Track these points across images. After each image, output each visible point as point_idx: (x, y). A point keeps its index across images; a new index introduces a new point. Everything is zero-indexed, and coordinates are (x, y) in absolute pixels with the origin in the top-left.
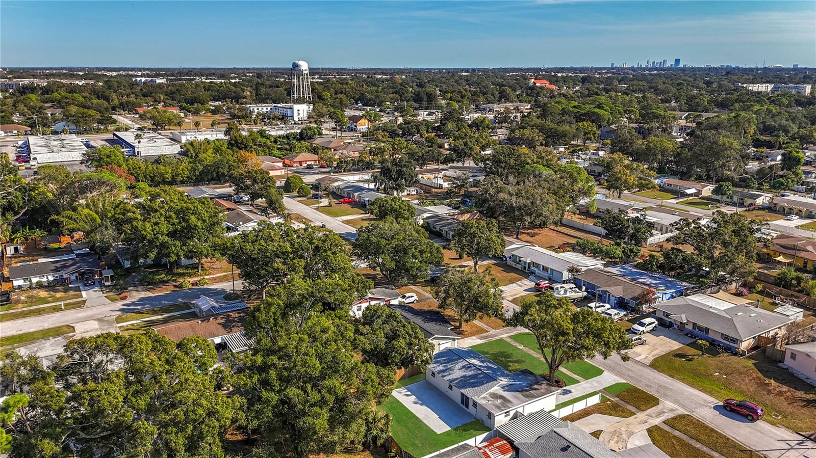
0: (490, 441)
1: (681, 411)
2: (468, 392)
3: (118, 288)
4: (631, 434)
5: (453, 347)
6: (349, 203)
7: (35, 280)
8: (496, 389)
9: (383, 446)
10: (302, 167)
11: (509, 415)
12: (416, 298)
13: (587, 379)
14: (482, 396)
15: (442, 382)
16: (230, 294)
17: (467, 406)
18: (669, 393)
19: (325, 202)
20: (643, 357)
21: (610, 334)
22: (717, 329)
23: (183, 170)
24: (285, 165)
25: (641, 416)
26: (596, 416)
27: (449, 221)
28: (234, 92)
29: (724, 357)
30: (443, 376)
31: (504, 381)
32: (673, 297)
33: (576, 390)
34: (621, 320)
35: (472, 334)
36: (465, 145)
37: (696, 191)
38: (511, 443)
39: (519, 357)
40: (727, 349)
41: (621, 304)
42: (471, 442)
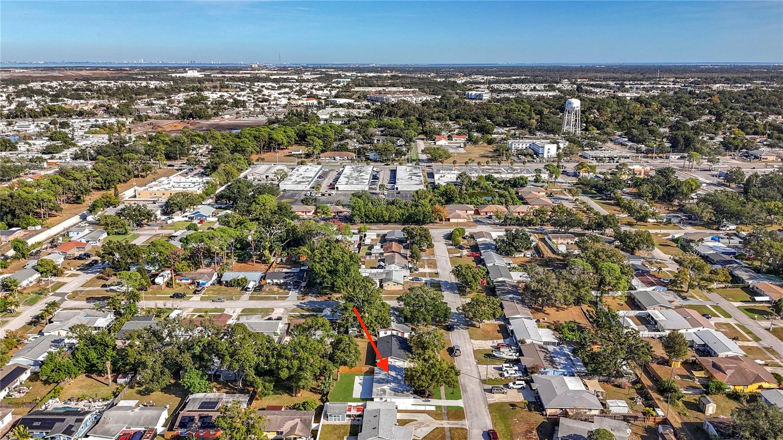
1: (466, 427)
2: (375, 385)
4: (428, 426)
6: (475, 257)
7: (275, 281)
8: (386, 387)
10: (486, 216)
13: (447, 399)
14: (377, 388)
18: (475, 418)
19: (462, 253)
20: (493, 399)
24: (477, 213)
25: (444, 422)
26: (424, 415)
28: (521, 120)
29: (532, 413)
31: (392, 385)
32: (560, 374)
33: (433, 401)
38: (364, 408)
40: (539, 410)
41: (524, 370)
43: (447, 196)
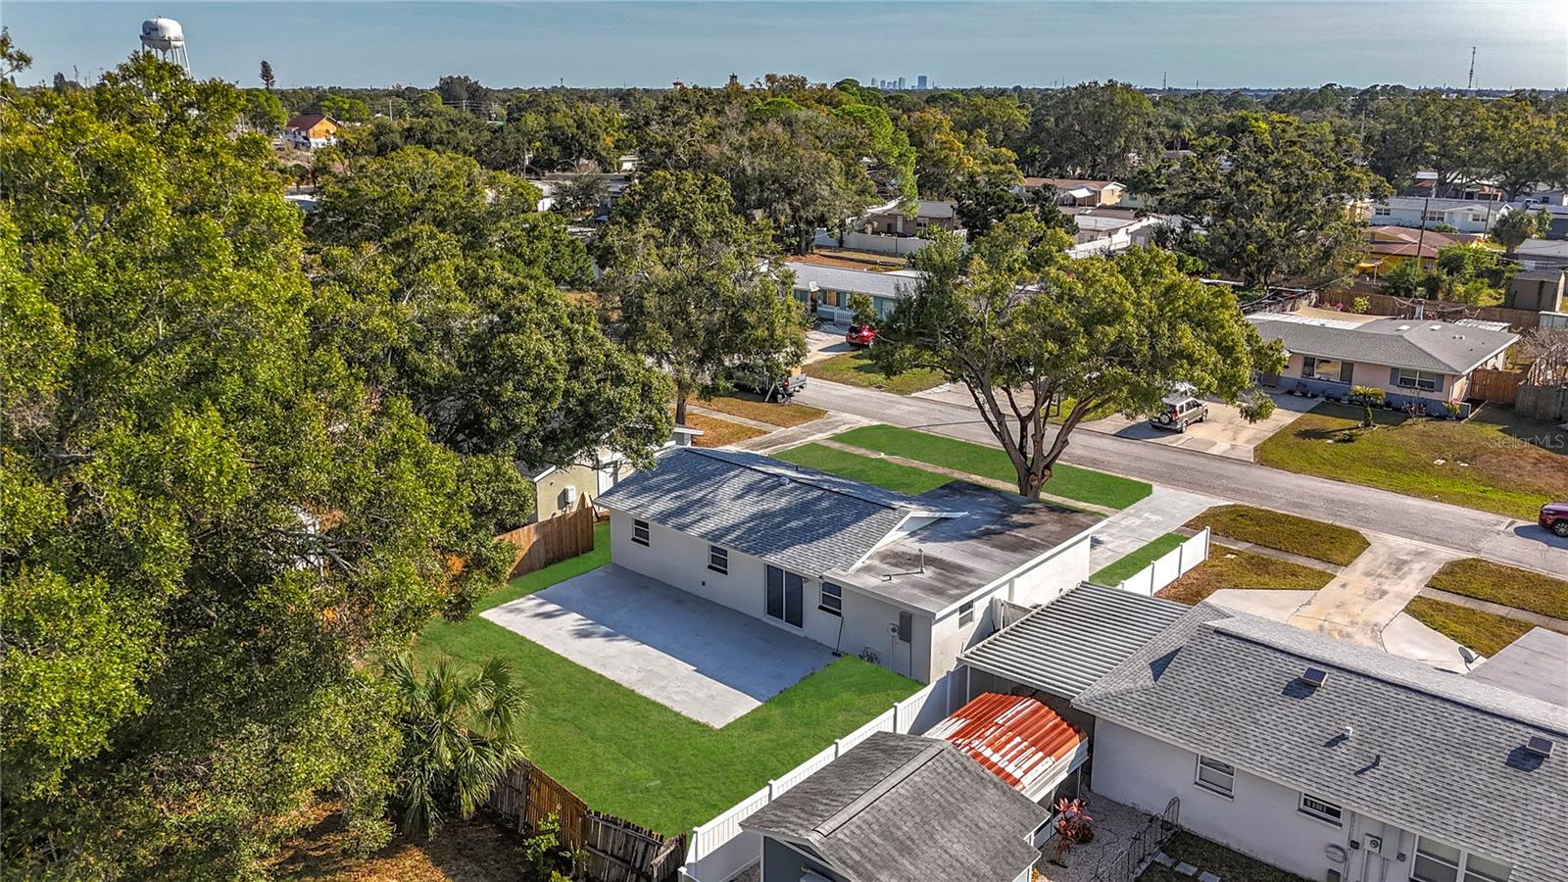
0: (964, 711)
1: (1449, 554)
8: (895, 538)
9: (486, 813)
11: (970, 618)
13: (1120, 508)
14: (856, 565)
20: (1225, 446)
25: (1353, 579)
29: (1422, 424)
30: (682, 528)
33: (1111, 538)
36: (578, 128)
37: (1088, 194)
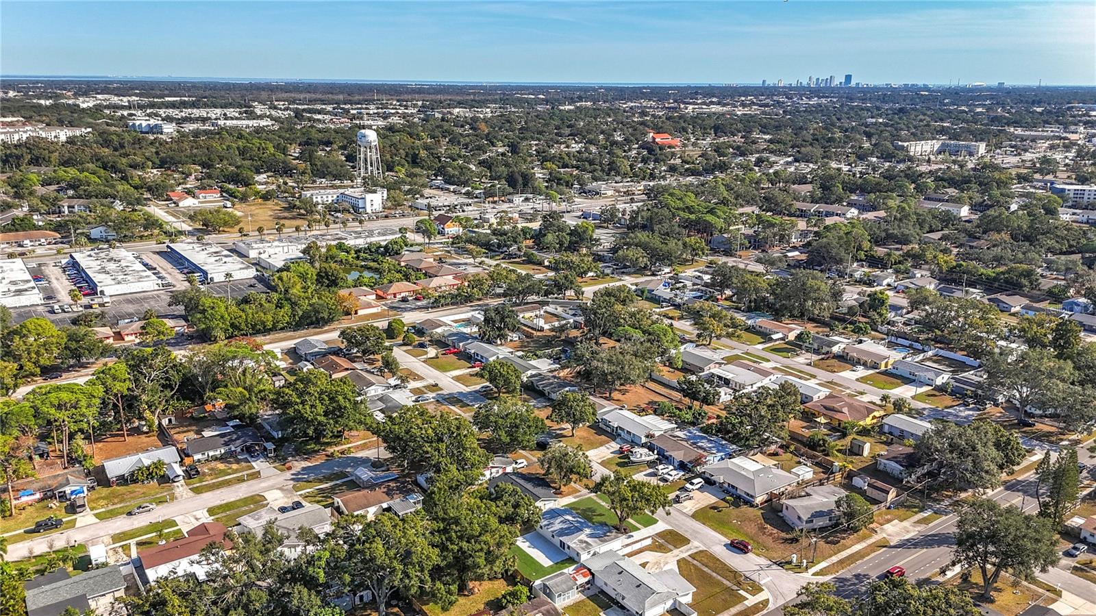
0: (577, 570)
1: (703, 548)
2: (564, 539)
3: (280, 458)
4: (667, 563)
5: (554, 507)
6: (454, 353)
7: (211, 454)
8: (583, 537)
9: (512, 574)
10: (397, 299)
11: (590, 553)
12: (525, 463)
13: (646, 527)
14: (573, 542)
15: (547, 532)
16: (375, 462)
17: (564, 548)
18: (699, 536)
19: (432, 352)
20: (688, 509)
21: (657, 498)
22: (743, 488)
23: (283, 316)
24: (379, 297)
25: (676, 552)
26: (647, 553)
27: (551, 381)
29: (744, 508)
30: (548, 529)
31: (588, 531)
32: (723, 459)
33: (637, 535)
34: (680, 479)
35: (569, 494)
37: (783, 335)
38: (589, 570)
39: (602, 512)
40: (747, 502)
41: (682, 466)
42: (565, 571)
43: (328, 279)
